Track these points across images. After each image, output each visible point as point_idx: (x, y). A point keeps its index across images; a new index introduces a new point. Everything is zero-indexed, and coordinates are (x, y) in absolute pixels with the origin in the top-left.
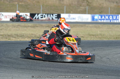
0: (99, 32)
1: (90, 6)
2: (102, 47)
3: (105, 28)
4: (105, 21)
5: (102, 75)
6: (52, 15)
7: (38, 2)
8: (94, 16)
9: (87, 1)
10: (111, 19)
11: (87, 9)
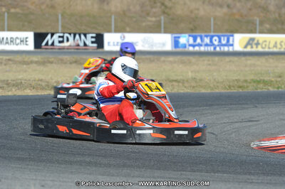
0: (190, 74)
1: (169, 15)
2: (198, 108)
3: (203, 64)
4: (202, 49)
5: (201, 171)
6: (85, 35)
7: (53, 7)
8: (179, 37)
9: (163, 4)
10: (216, 43)
11: (162, 22)
